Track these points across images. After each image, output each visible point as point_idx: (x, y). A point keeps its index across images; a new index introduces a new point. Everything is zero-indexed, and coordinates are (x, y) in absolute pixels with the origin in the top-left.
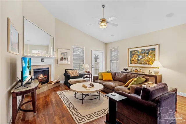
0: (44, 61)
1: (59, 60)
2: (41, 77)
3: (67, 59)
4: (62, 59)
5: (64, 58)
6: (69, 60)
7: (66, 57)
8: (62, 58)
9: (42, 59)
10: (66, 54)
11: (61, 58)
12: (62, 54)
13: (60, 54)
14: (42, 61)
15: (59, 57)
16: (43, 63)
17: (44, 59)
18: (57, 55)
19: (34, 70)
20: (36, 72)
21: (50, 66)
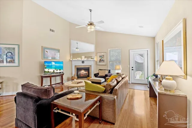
1: (98, 61)
2: (83, 73)
3: (104, 60)
4: (100, 61)
6: (105, 61)
7: (103, 59)
9: (82, 62)
10: (103, 57)
12: (100, 57)
16: (83, 64)
17: (84, 61)
18: (97, 59)
19: (77, 68)
20: (78, 69)
21: (91, 66)
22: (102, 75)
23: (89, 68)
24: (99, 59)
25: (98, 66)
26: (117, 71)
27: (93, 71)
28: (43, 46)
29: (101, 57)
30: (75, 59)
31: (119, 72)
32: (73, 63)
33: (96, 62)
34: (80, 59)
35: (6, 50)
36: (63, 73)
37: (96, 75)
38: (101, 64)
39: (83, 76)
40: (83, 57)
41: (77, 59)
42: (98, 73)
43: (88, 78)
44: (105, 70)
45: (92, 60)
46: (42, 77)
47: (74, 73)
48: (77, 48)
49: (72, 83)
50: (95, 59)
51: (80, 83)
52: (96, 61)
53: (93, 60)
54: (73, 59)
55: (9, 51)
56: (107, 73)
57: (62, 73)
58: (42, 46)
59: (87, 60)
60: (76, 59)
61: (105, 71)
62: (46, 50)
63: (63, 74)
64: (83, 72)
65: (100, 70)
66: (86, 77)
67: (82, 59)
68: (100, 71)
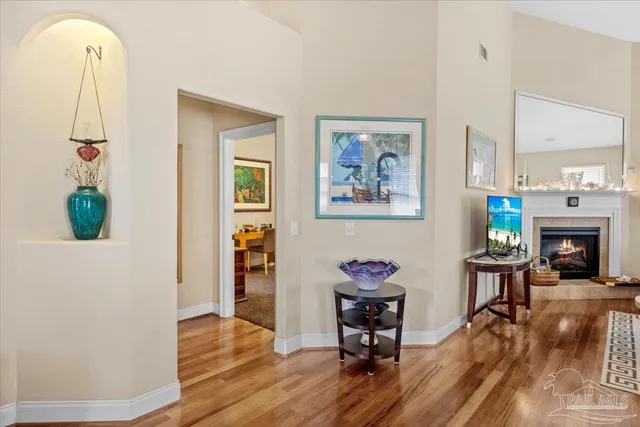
0: (577, 205)
2: (567, 250)
9: (569, 199)
14: (569, 205)
16: (572, 212)
17: (577, 198)
18: (639, 184)
19: (543, 230)
21: (606, 221)
23: (598, 230)
35: (379, 144)
55: (387, 149)
58: (467, 128)
62: (474, 144)
64: (566, 247)
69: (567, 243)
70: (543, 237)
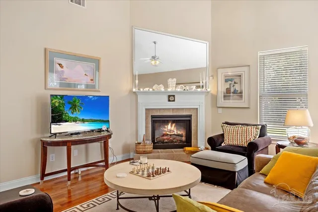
0: (174, 101)
1: (221, 95)
3: (241, 93)
4: (228, 94)
5: (232, 90)
6: (245, 94)
7: (237, 87)
8: (228, 91)
9: (169, 96)
10: (237, 80)
11: (225, 91)
12: (226, 81)
13: (223, 81)
14: (169, 101)
15: (220, 89)
16: (172, 105)
17: (174, 96)
18: (215, 86)
19: (153, 117)
20: (157, 121)
21: (195, 111)
22: (235, 143)
23: (190, 116)
24: (222, 87)
25: (220, 110)
26: (292, 132)
27: (203, 130)
28: (49, 47)
29: (231, 80)
30: (147, 89)
31: (302, 133)
32: (140, 100)
33: (214, 98)
34: (163, 90)
36: (108, 131)
37: (214, 143)
38: (231, 103)
39: (172, 142)
40: (172, 82)
41: (154, 87)
42: (222, 135)
43: (188, 149)
44: (247, 125)
45: (199, 90)
46: (45, 146)
47: (142, 132)
48: (154, 58)
49: (132, 172)
50: (211, 89)
51: (158, 172)
52: (212, 95)
53: (202, 93)
54: (142, 90)
56: (253, 135)
57: (106, 134)
58: (45, 49)
59: (185, 92)
60: (151, 90)
61: (245, 128)
62: (57, 60)
63: (110, 136)
64: (171, 129)
65: (227, 123)
66: (182, 147)
67: (169, 90)
68: (228, 127)
69: (172, 126)
70: (154, 122)
